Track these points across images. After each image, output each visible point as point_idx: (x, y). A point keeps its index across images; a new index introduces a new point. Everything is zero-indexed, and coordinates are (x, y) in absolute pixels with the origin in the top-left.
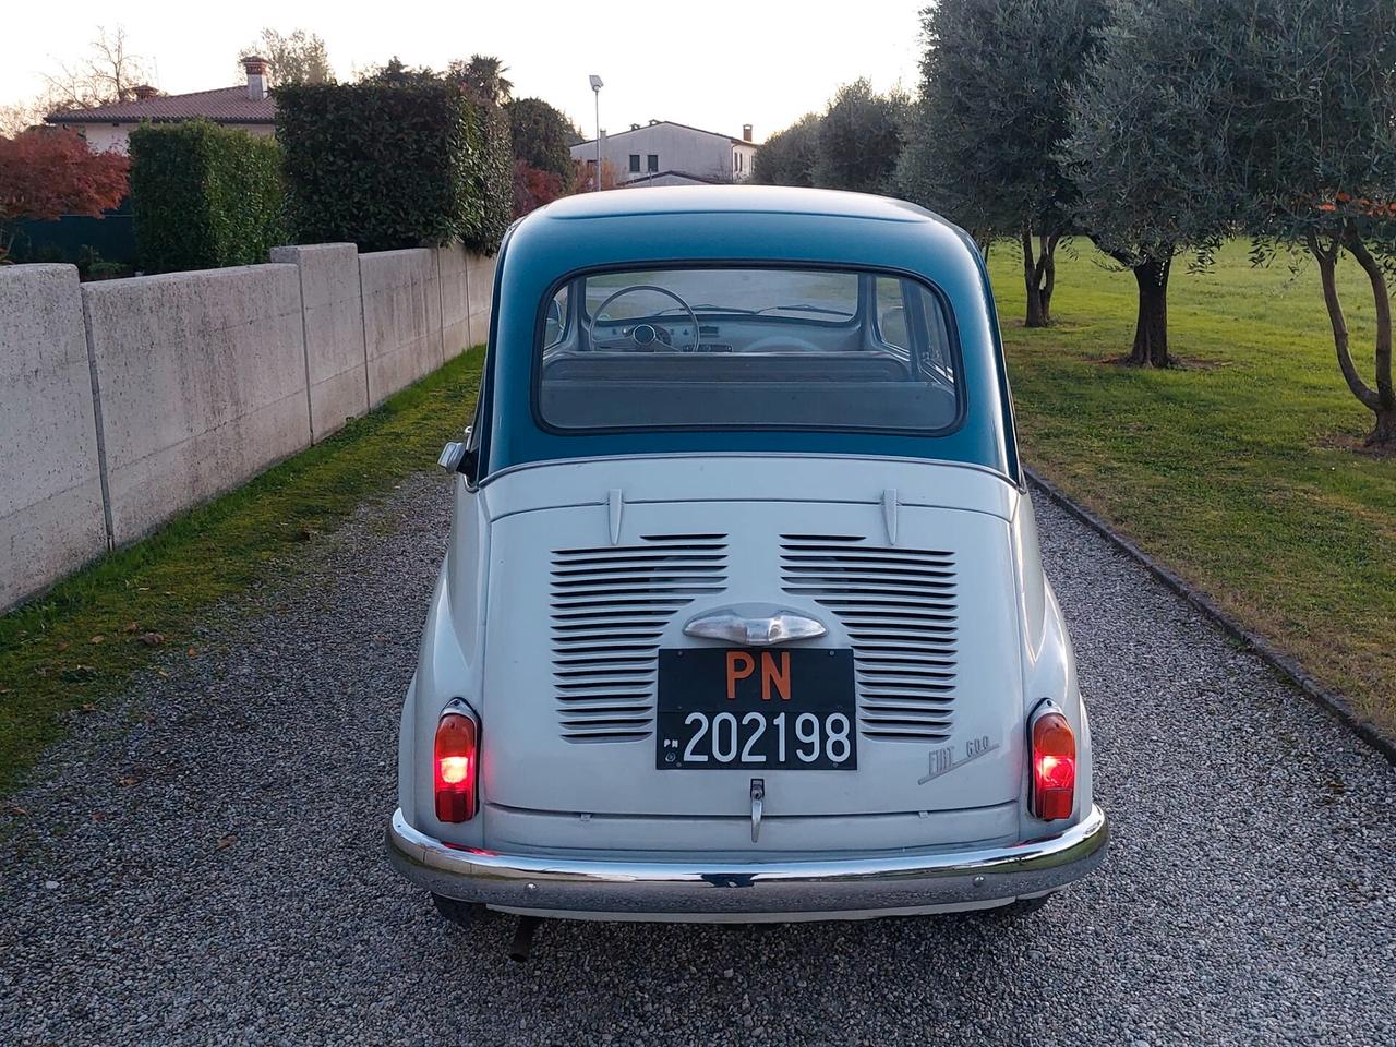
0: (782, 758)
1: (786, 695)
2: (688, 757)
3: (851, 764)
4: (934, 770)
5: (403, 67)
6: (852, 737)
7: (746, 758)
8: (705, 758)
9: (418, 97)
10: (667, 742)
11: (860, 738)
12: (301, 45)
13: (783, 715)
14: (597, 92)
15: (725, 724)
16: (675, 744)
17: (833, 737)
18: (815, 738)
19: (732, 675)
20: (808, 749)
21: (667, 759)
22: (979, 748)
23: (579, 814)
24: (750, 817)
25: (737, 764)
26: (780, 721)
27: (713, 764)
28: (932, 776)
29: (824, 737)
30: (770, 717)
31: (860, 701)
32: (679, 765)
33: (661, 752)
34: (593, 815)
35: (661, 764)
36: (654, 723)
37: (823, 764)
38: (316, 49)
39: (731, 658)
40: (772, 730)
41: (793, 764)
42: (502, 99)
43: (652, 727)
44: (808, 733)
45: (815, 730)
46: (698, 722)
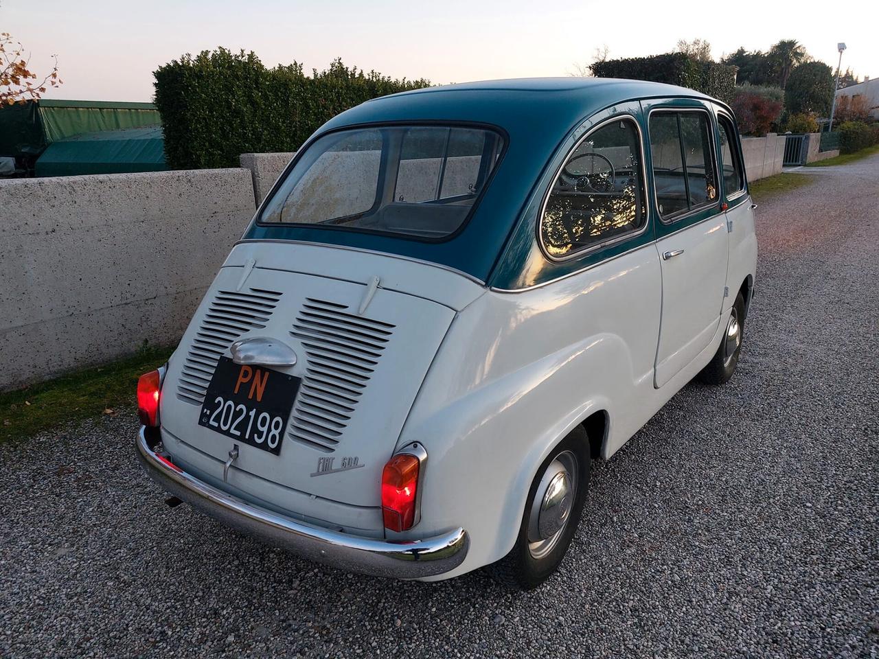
0: (247, 437)
1: (259, 399)
2: (211, 422)
3: (276, 451)
4: (320, 471)
5: (745, 52)
6: (282, 434)
7: (232, 431)
8: (216, 425)
9: (660, 62)
10: (205, 410)
11: (286, 436)
12: (697, 47)
13: (255, 410)
14: (841, 52)
16: (208, 413)
17: (273, 432)
18: (265, 429)
20: (260, 435)
21: (203, 421)
22: (350, 463)
23: (176, 438)
25: (227, 433)
27: (218, 430)
28: (318, 474)
29: (269, 430)
30: (249, 410)
31: (294, 413)
32: (207, 425)
33: (203, 415)
34: (181, 441)
35: (201, 423)
36: (204, 397)
37: (264, 446)
38: (705, 48)
39: (243, 369)
40: (248, 417)
41: (251, 442)
42: (796, 63)
44: (262, 425)
45: (267, 425)
46: (220, 403)
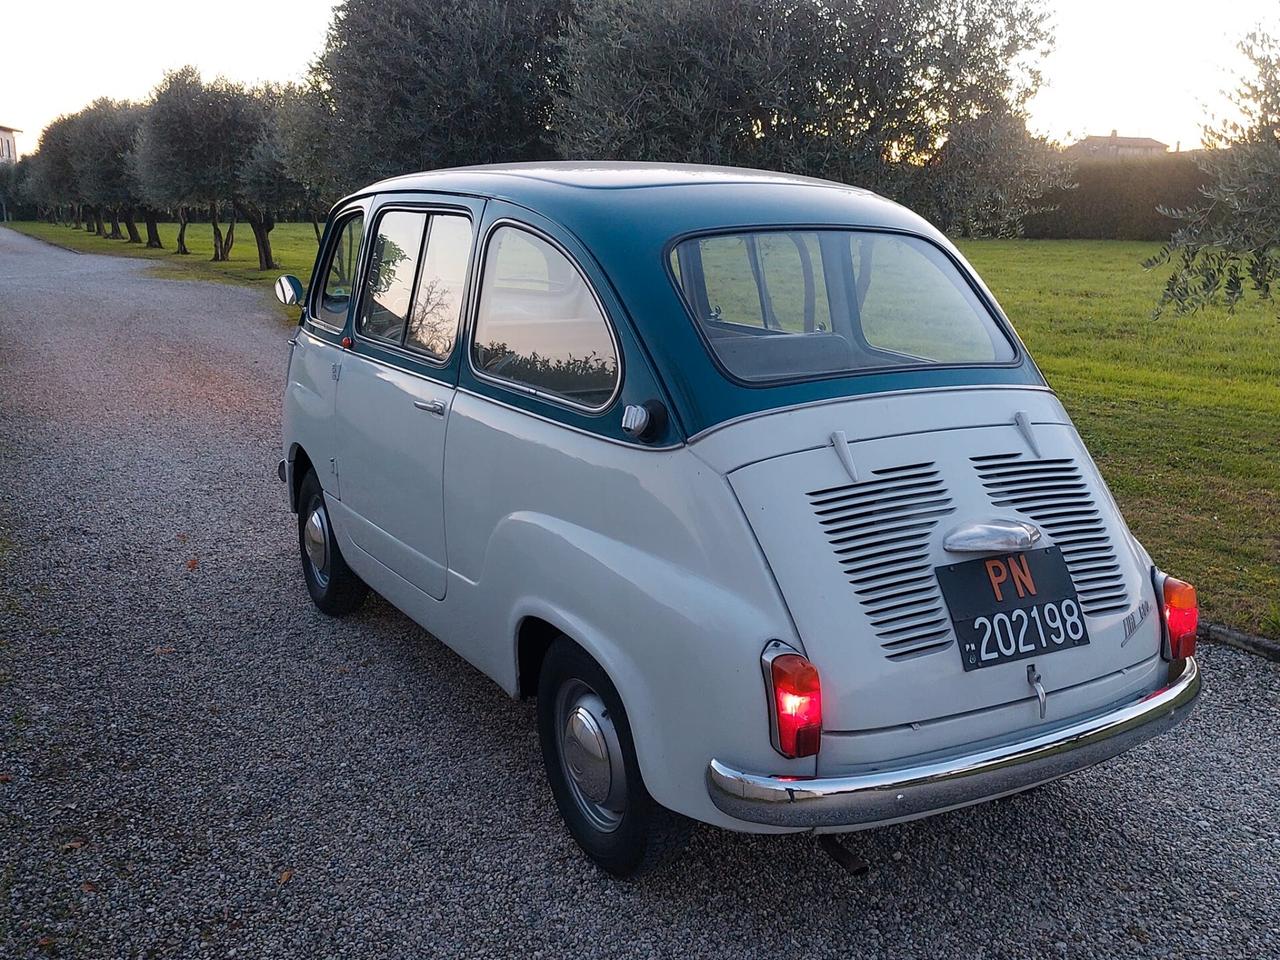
0: (1044, 644)
1: (1033, 591)
2: (985, 656)
3: (1086, 640)
4: (1128, 633)
6: (1080, 616)
7: (1023, 649)
8: (995, 655)
10: (968, 647)
11: (1085, 617)
13: (1035, 607)
15: (1001, 622)
16: (973, 648)
17: (1070, 620)
18: (1058, 623)
19: (995, 581)
20: (1058, 633)
21: (971, 662)
23: (909, 725)
24: (1038, 696)
25: (1018, 656)
26: (1035, 613)
27: (1002, 659)
28: (1128, 638)
29: (1064, 621)
30: (1028, 611)
31: (1077, 587)
32: (979, 664)
33: (965, 655)
34: (921, 723)
35: (967, 667)
36: (952, 632)
37: (1070, 643)
39: (989, 565)
40: (1032, 620)
41: (1053, 648)
43: (951, 636)
44: (1053, 620)
45: (1058, 617)
46: (983, 625)
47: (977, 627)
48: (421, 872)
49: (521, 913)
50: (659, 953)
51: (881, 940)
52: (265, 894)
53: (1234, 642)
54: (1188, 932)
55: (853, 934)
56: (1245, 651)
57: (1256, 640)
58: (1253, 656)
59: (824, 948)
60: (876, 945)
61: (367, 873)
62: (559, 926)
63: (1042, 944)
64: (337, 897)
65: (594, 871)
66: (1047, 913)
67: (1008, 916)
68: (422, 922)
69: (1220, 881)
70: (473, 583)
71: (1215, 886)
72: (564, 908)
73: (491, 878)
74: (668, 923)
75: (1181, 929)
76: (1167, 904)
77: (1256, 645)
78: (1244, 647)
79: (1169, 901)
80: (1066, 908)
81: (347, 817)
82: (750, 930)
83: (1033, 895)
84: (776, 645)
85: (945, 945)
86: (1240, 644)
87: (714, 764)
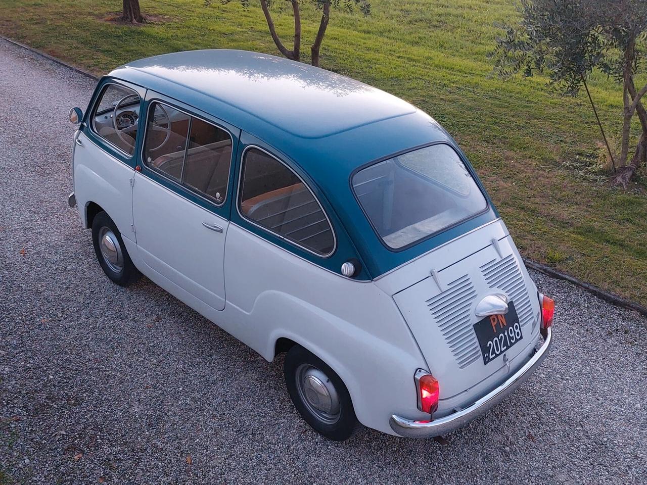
0: (509, 344)
1: (505, 324)
2: (491, 357)
3: (521, 337)
4: (533, 328)
6: (520, 329)
7: (503, 349)
8: (494, 355)
10: (485, 355)
15: (496, 341)
17: (516, 331)
18: (513, 334)
19: (493, 324)
20: (513, 338)
21: (486, 361)
22: (538, 316)
24: (507, 364)
25: (501, 353)
26: (506, 333)
27: (497, 356)
28: (533, 330)
31: (518, 316)
32: (489, 360)
34: (470, 389)
35: (485, 363)
36: (480, 350)
39: (491, 319)
40: (505, 336)
43: (480, 352)
44: (511, 334)
45: (512, 331)
46: (490, 344)
47: (488, 346)
48: (247, 448)
49: (299, 463)
50: (362, 476)
51: (443, 455)
52: (184, 471)
53: (536, 268)
54: (549, 434)
55: (431, 455)
56: (540, 272)
57: (545, 268)
58: (543, 275)
59: (423, 463)
60: (441, 458)
61: (224, 452)
62: (317, 469)
63: (500, 448)
64: (217, 468)
65: (319, 437)
66: (498, 432)
67: (485, 436)
68: (260, 475)
69: (554, 406)
70: (247, 313)
71: (553, 409)
72: (315, 459)
73: (278, 447)
74: (359, 460)
75: (546, 433)
76: (539, 421)
77: (545, 270)
78: (539, 270)
79: (539, 419)
80: (504, 429)
81: (198, 420)
82: (392, 459)
83: (491, 424)
84: (420, 371)
85: (466, 455)
86: (538, 269)
87: (394, 416)
